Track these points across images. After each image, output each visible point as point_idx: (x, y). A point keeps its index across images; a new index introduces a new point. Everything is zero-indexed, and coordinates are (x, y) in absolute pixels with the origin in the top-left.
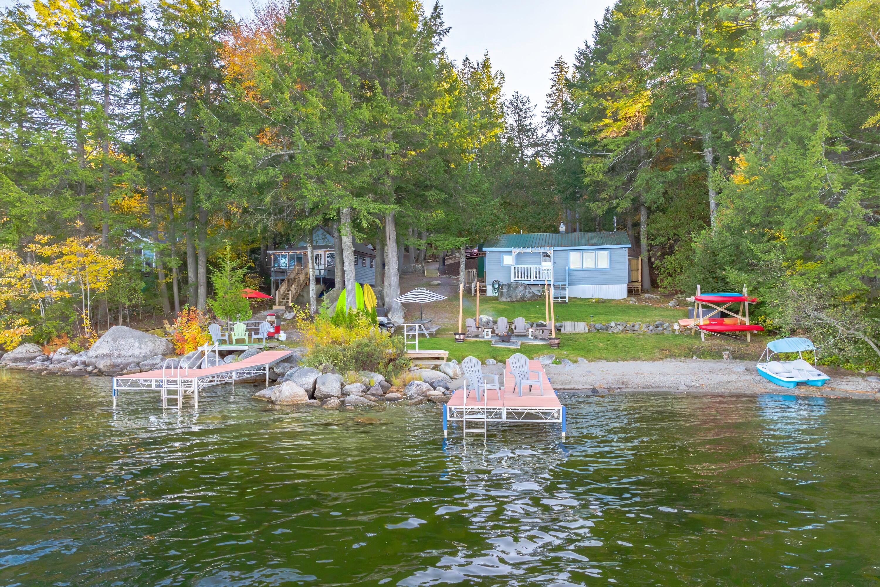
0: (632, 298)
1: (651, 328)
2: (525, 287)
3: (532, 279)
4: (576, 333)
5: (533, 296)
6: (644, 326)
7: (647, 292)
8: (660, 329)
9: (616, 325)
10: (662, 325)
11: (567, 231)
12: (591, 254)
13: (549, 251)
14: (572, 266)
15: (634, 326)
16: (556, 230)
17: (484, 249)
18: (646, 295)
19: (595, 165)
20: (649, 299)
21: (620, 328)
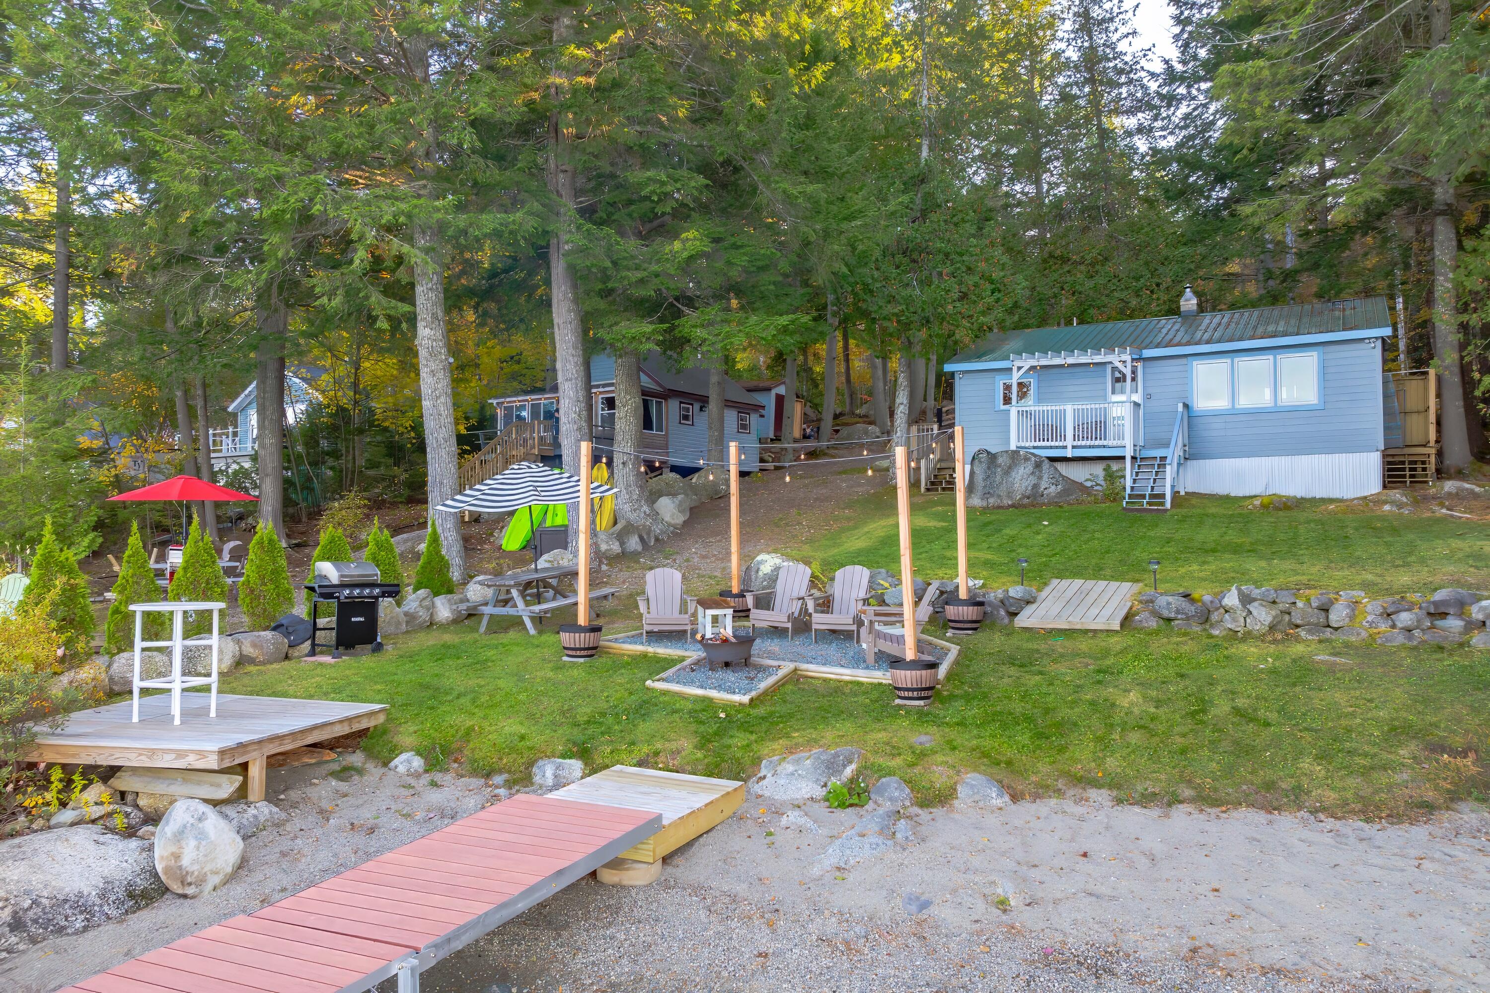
0: (1397, 494)
1: (1405, 618)
2: (1038, 465)
3: (1069, 442)
4: (1069, 633)
5: (1065, 492)
6: (1371, 607)
7: (1460, 474)
8: (1454, 624)
9: (1246, 600)
10: (1461, 606)
11: (1201, 308)
12: (1263, 363)
13: (1121, 359)
14: (1202, 403)
15: (1325, 610)
16: (1174, 310)
17: (948, 368)
18: (1449, 486)
19: (1241, 67)
20: (1458, 497)
21: (1262, 616)
